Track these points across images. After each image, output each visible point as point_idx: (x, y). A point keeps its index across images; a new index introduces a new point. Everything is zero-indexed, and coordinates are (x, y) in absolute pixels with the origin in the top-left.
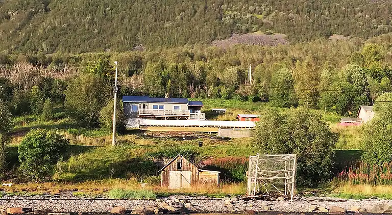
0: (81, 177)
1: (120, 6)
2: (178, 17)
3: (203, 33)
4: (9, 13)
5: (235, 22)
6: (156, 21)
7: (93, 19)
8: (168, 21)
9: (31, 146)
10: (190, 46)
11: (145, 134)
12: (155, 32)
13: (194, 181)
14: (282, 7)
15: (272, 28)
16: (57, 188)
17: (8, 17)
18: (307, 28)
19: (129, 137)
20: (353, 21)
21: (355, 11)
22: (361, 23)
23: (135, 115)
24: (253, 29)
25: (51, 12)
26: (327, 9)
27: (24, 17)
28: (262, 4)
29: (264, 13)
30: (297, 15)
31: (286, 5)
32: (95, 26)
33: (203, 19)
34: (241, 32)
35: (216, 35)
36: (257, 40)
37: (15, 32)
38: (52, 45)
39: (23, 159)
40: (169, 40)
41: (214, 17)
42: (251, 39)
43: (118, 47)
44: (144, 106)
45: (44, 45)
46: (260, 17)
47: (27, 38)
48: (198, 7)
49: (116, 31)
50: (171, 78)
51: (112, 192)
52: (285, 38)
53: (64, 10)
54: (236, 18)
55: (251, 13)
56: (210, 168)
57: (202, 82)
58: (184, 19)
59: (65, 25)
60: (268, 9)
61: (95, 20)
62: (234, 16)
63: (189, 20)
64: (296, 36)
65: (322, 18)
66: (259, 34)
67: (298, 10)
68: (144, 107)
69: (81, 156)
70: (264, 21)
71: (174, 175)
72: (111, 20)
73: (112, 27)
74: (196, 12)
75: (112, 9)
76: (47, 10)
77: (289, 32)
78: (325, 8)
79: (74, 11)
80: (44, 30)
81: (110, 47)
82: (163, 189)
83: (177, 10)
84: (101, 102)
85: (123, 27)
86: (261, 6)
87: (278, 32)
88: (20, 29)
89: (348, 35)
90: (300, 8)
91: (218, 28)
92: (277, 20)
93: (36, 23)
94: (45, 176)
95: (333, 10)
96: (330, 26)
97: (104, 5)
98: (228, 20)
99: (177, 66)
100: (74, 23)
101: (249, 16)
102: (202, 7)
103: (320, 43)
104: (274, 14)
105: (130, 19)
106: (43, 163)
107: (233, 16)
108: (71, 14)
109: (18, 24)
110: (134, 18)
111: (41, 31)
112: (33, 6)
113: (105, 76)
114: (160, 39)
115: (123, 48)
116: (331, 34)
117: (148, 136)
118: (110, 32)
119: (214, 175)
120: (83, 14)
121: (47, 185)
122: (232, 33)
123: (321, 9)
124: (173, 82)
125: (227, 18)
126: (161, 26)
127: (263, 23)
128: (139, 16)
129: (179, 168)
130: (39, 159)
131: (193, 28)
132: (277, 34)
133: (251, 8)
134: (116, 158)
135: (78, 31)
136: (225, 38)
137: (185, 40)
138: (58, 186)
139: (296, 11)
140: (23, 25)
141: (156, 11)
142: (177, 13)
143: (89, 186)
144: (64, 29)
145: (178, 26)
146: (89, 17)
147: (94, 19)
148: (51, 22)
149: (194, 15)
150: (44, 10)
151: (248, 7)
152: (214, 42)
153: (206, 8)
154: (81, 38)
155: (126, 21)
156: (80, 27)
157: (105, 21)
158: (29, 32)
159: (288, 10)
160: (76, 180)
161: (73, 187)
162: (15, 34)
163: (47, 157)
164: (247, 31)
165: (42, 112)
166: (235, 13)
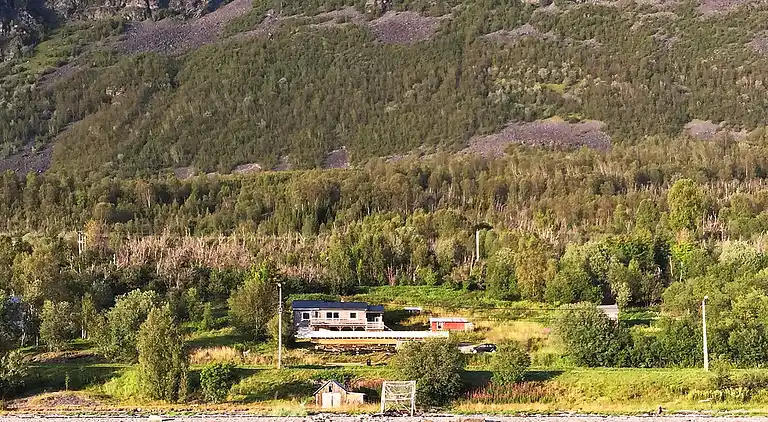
0: (250, 399)
1: (303, 74)
2: (410, 92)
3: (454, 123)
4: (109, 92)
5: (512, 100)
6: (368, 101)
7: (255, 101)
8: (389, 100)
9: (211, 375)
10: (430, 148)
11: (316, 347)
12: (367, 123)
13: (343, 402)
14: (601, 69)
15: (578, 110)
16: (233, 408)
17: (108, 100)
18: (644, 109)
19: (298, 353)
20: (730, 93)
21: (736, 73)
22: (745, 96)
23: (306, 324)
24: (545, 114)
25: (182, 87)
26: (684, 70)
27: (136, 99)
28: (564, 64)
29: (566, 81)
30: (626, 84)
31: (608, 64)
32: (260, 114)
33: (454, 96)
34: (523, 119)
35: (476, 126)
36: (551, 133)
37: (121, 127)
38: (187, 152)
39: (205, 385)
40: (393, 137)
41: (474, 91)
42: (540, 133)
43: (302, 152)
44: (317, 313)
45: (173, 151)
46: (559, 88)
47: (143, 139)
48: (446, 72)
49: (298, 122)
50: (362, 258)
51: (274, 411)
52: (602, 130)
53: (205, 84)
54: (514, 91)
55: (542, 81)
56: (356, 391)
57: (406, 261)
58: (420, 97)
59: (207, 114)
60: (573, 73)
61: (261, 102)
62: (511, 87)
63: (428, 99)
64: (623, 124)
65: (673, 87)
66: (556, 121)
67: (629, 73)
68: (317, 316)
69: (250, 379)
70: (566, 96)
71: (326, 397)
72: (288, 101)
73: (290, 115)
74: (441, 81)
75: (289, 81)
76: (174, 85)
77: (611, 116)
78: (680, 69)
79: (223, 86)
80: (171, 123)
81: (287, 152)
82: (316, 408)
83: (406, 78)
84: (268, 312)
85: (311, 114)
86: (560, 67)
87: (591, 118)
88: (130, 122)
89: (720, 121)
90: (633, 69)
91: (479, 113)
92: (589, 95)
93: (156, 111)
94: (222, 399)
95: (695, 70)
96: (687, 103)
97: (276, 72)
98: (498, 96)
99: (371, 238)
100: (223, 109)
101: (537, 87)
102: (452, 71)
103: (657, 143)
104: (584, 82)
105: (323, 99)
106: (221, 388)
107: (508, 88)
108: (218, 91)
109: (126, 113)
110: (329, 97)
111: (166, 126)
112: (151, 78)
113: (272, 281)
114: (376, 135)
115: (310, 154)
116: (689, 119)
117: (319, 350)
118: (287, 124)
119: (360, 396)
120: (239, 91)
121: (225, 405)
122: (505, 121)
123: (672, 69)
124: (365, 263)
125: (498, 92)
126: (378, 111)
127: (563, 101)
128: (337, 93)
129: (330, 391)
130: (217, 386)
131: (436, 113)
132: (587, 121)
133: (542, 72)
134: (280, 381)
135: (231, 123)
136: (493, 132)
137: (421, 136)
138: (233, 406)
139: (624, 75)
140: (135, 114)
141: (368, 80)
142: (406, 86)
143: (257, 406)
144: (205, 121)
145: (408, 109)
146: (248, 99)
147: (258, 100)
148: (183, 108)
149: (438, 87)
150: (169, 84)
151: (537, 70)
152: (472, 139)
153: (459, 73)
154: (237, 138)
155: (316, 102)
156: (234, 116)
157: (278, 104)
158: (146, 128)
159: (610, 75)
160: (246, 401)
161: (245, 407)
162: (122, 133)
163: (224, 384)
164: (534, 116)
165: (202, 319)
166: (513, 81)
